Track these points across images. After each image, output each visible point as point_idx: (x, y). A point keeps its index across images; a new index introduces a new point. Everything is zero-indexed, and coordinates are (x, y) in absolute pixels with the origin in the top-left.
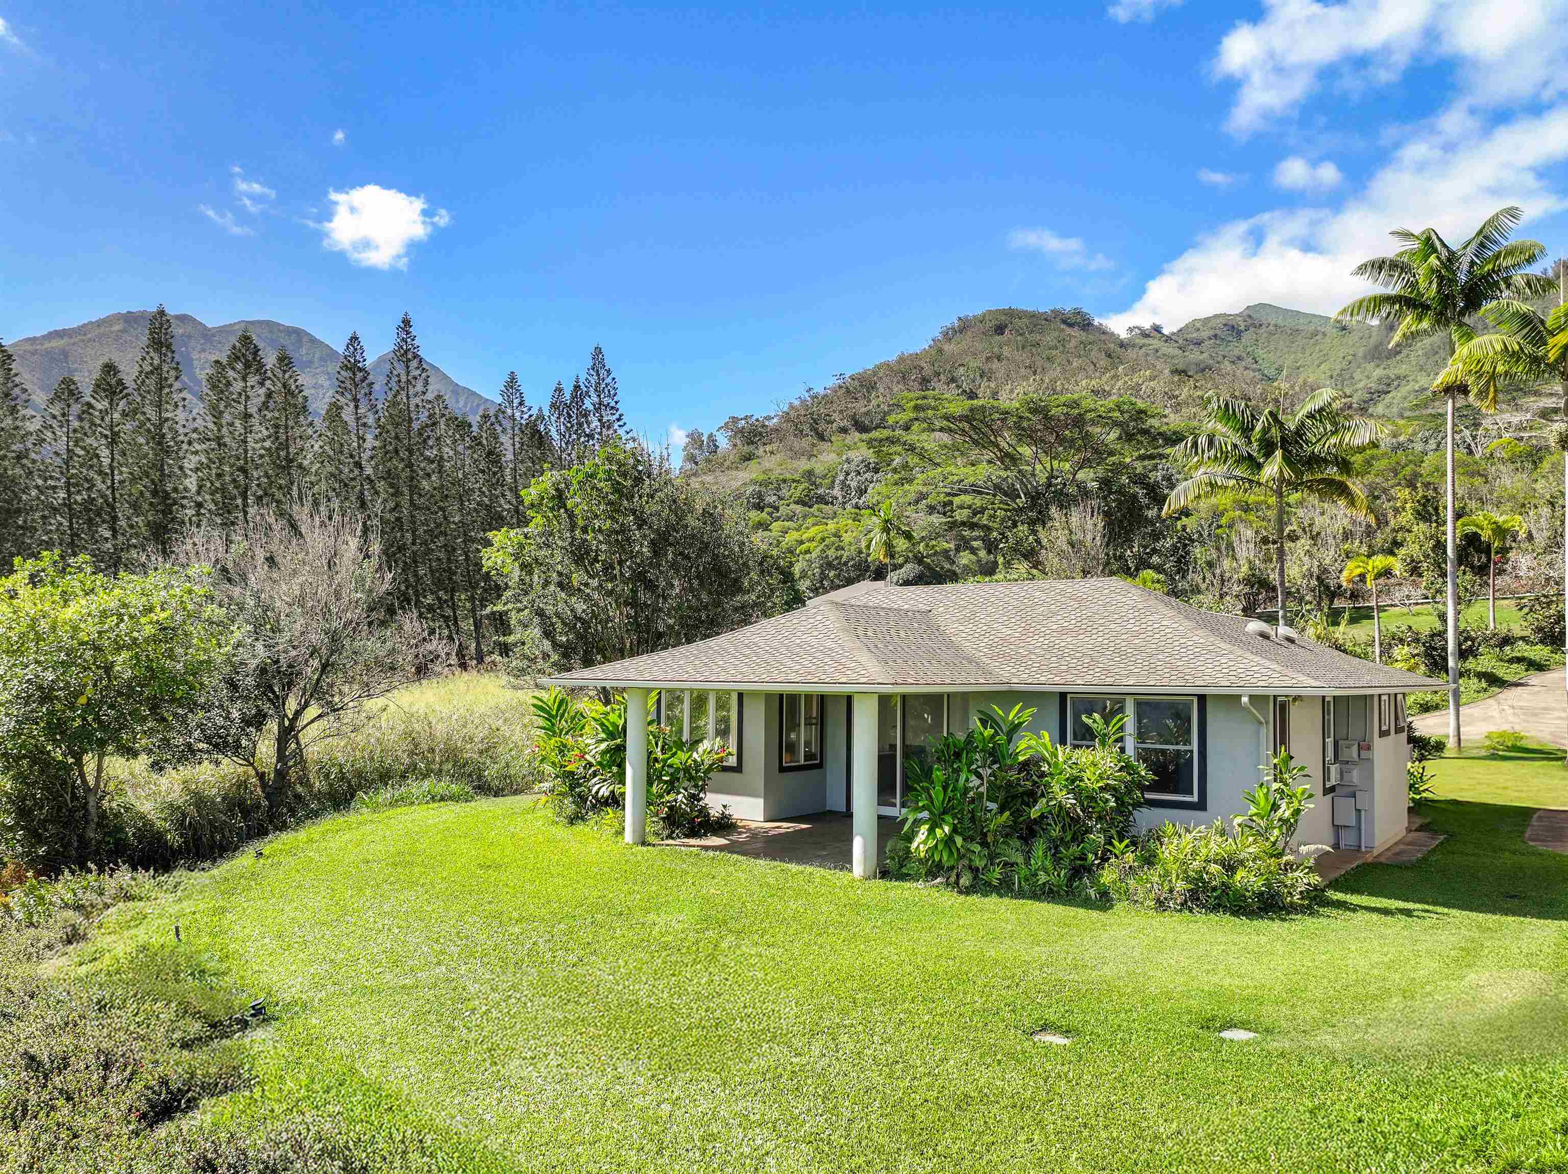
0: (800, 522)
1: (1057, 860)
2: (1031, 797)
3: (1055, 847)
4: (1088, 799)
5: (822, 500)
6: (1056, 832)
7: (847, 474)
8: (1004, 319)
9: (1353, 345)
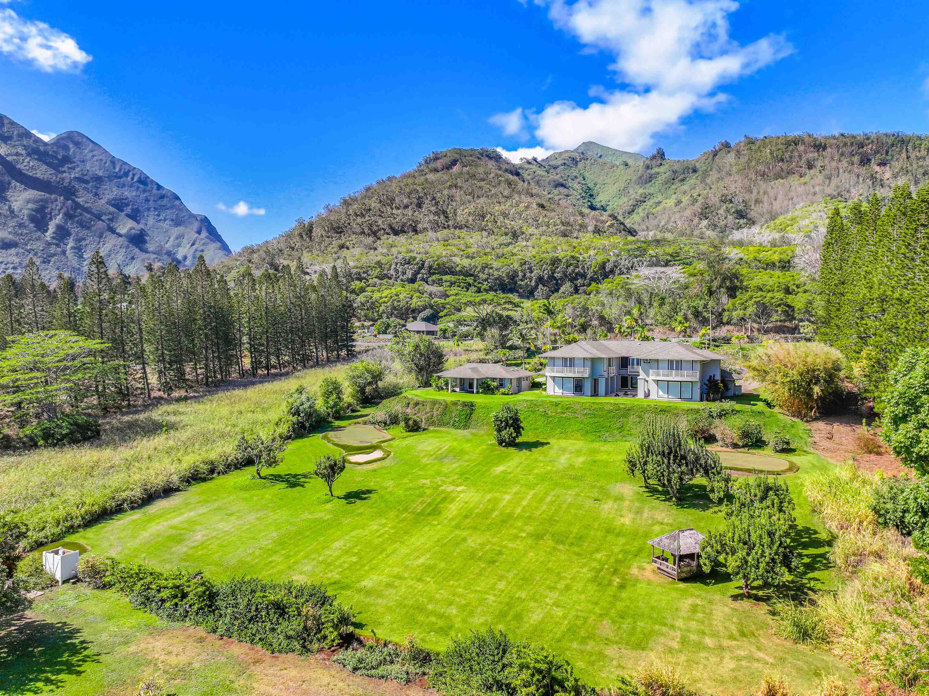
0: (379, 287)
2: (490, 387)
3: (491, 391)
4: (494, 387)
5: (386, 276)
6: (492, 389)
7: (397, 264)
8: (457, 156)
9: (630, 174)
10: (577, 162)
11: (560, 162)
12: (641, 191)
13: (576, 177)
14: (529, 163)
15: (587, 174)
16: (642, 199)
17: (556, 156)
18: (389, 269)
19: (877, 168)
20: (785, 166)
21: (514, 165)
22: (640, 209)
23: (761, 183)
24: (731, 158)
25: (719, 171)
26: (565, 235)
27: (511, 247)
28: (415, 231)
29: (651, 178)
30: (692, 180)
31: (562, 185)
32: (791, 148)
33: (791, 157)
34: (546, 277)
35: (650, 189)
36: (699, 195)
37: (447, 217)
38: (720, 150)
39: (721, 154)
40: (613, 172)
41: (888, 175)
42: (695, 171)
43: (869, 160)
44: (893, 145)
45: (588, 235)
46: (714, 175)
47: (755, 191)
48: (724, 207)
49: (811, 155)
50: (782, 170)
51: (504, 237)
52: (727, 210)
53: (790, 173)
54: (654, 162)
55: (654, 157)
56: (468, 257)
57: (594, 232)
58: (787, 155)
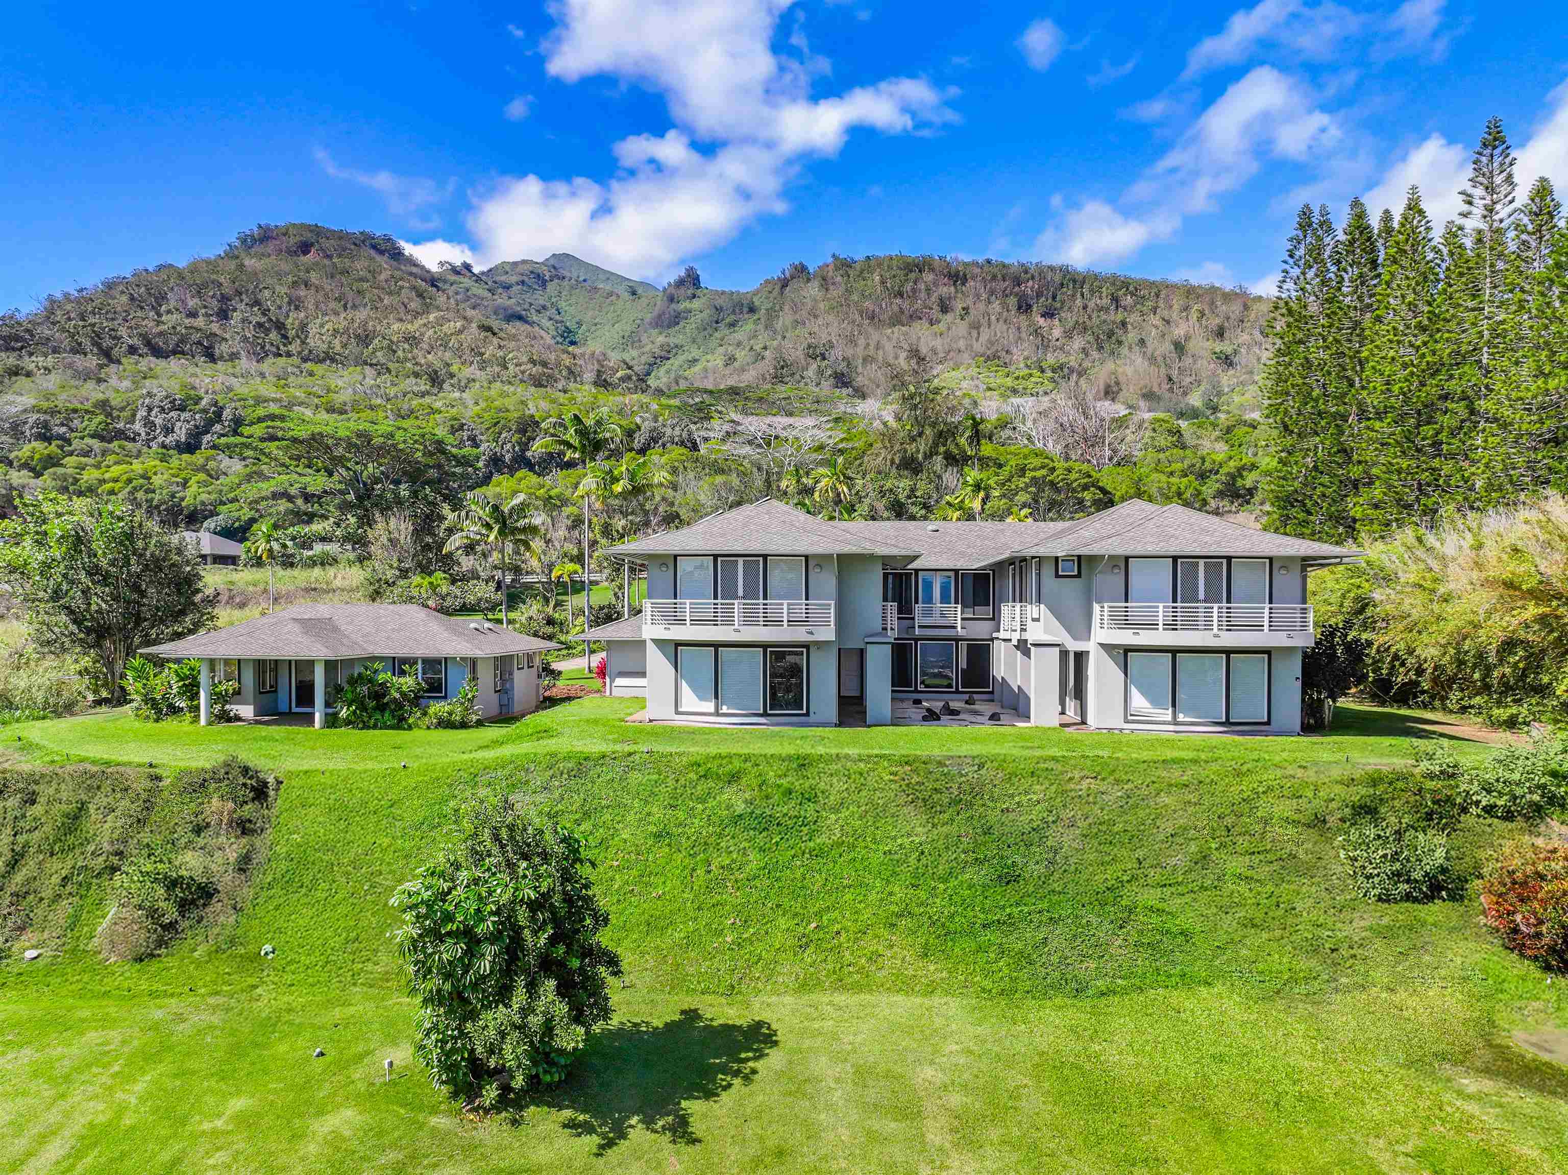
0: (99, 458)
1: (393, 717)
2: (384, 696)
3: (392, 711)
4: (403, 694)
5: (121, 435)
6: (393, 707)
7: (150, 410)
8: (309, 236)
9: (642, 311)
10: (544, 284)
11: (514, 279)
12: (661, 339)
13: (544, 307)
14: (455, 271)
15: (562, 304)
16: (663, 354)
17: (507, 268)
18: (132, 420)
19: (1041, 321)
20: (906, 305)
21: (428, 272)
22: (662, 370)
23: (871, 330)
24: (813, 290)
25: (795, 309)
26: (538, 384)
27: (427, 400)
28: (211, 357)
29: (676, 320)
30: (748, 326)
31: (520, 318)
32: (912, 276)
33: (914, 290)
34: (508, 457)
35: (676, 337)
36: (765, 348)
37: (285, 337)
38: (793, 277)
39: (794, 285)
40: (612, 304)
41: (1057, 333)
42: (752, 310)
43: (1029, 307)
44: (1062, 285)
45: (587, 387)
46: (785, 319)
47: (862, 341)
48: (815, 366)
49: (945, 289)
50: (902, 311)
51: (413, 380)
52: (820, 372)
53: (914, 317)
54: (682, 291)
55: (680, 283)
56: (331, 410)
57: (596, 384)
58: (908, 287)
